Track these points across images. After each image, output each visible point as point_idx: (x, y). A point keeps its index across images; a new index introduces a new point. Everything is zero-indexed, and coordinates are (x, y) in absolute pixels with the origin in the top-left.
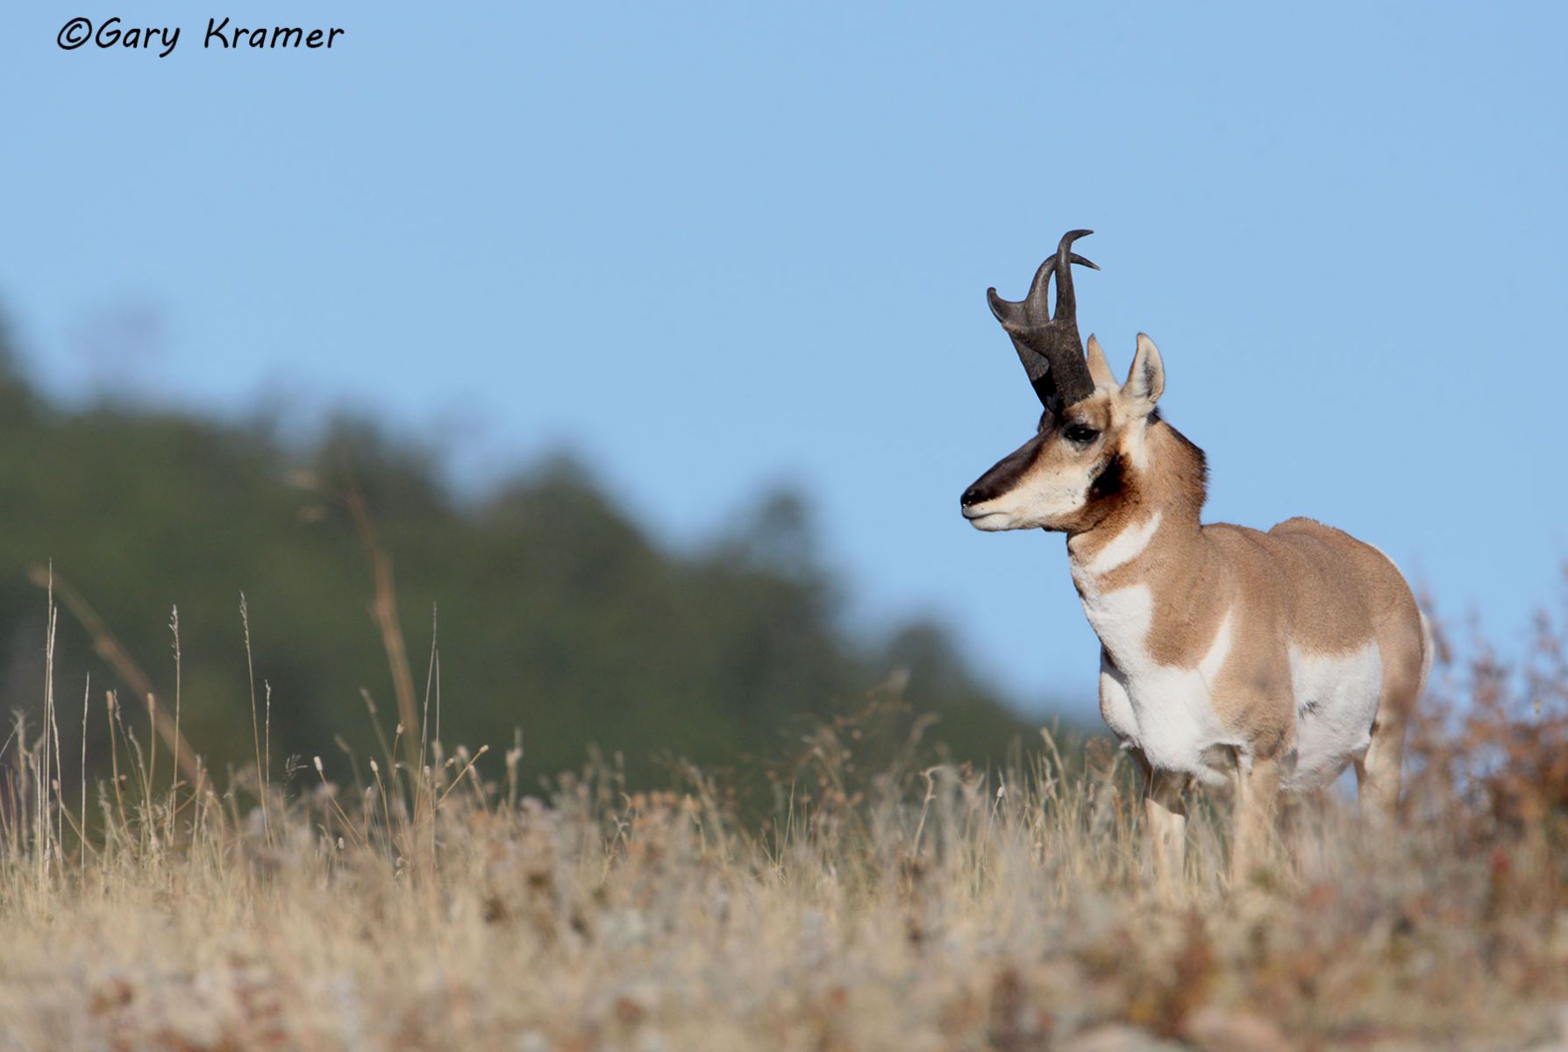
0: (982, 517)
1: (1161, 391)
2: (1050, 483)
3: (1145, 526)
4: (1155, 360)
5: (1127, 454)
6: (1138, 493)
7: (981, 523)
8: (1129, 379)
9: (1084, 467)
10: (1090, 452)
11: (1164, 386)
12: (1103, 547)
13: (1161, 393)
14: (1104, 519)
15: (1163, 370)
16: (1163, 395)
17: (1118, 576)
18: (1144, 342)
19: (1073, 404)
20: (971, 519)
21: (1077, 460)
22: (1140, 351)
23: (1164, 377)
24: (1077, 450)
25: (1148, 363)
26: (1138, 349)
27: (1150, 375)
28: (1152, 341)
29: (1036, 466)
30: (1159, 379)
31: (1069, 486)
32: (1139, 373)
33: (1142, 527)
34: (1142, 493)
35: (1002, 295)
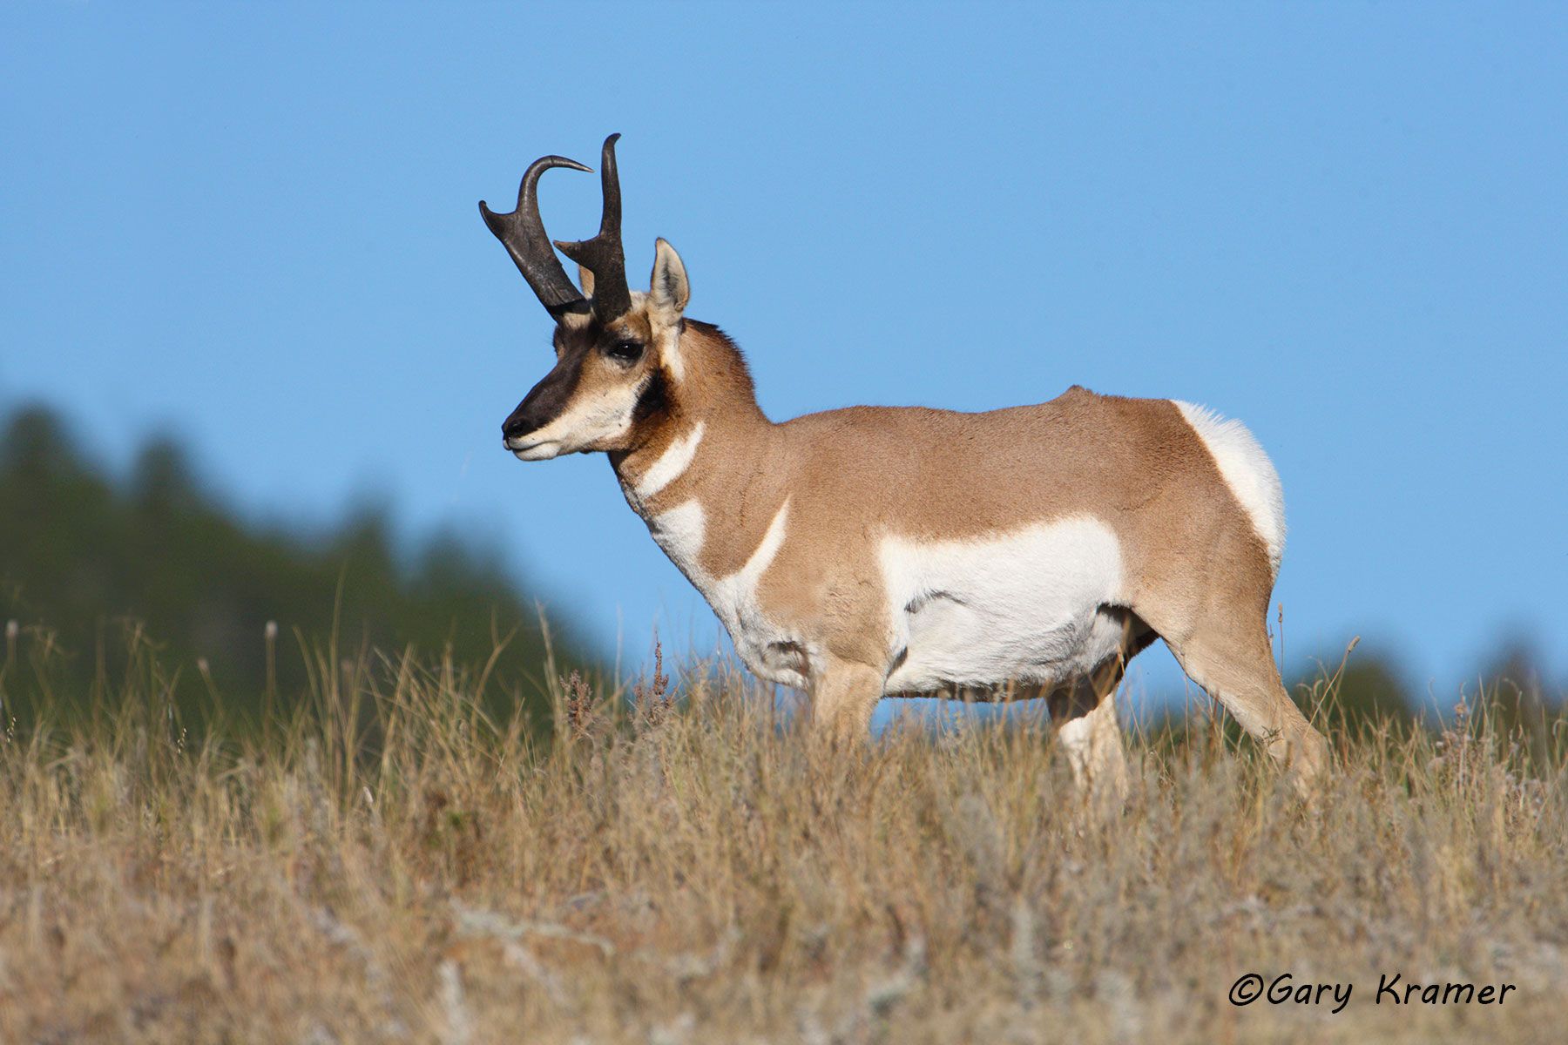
0: (531, 447)
1: (685, 299)
2: (596, 405)
3: (689, 438)
4: (676, 266)
5: (667, 366)
6: (679, 406)
7: (530, 454)
8: (652, 287)
9: (630, 385)
10: (636, 369)
11: (689, 292)
12: (650, 467)
13: (687, 301)
14: (649, 439)
15: (686, 276)
16: (690, 303)
17: (666, 496)
18: (664, 248)
19: (615, 319)
20: (517, 451)
21: (623, 378)
22: (659, 258)
23: (688, 283)
24: (623, 368)
25: (670, 269)
26: (656, 255)
27: (670, 282)
28: (671, 246)
29: (579, 388)
30: (682, 286)
31: (616, 408)
32: (660, 281)
33: (686, 440)
34: (682, 404)
35: (494, 208)
